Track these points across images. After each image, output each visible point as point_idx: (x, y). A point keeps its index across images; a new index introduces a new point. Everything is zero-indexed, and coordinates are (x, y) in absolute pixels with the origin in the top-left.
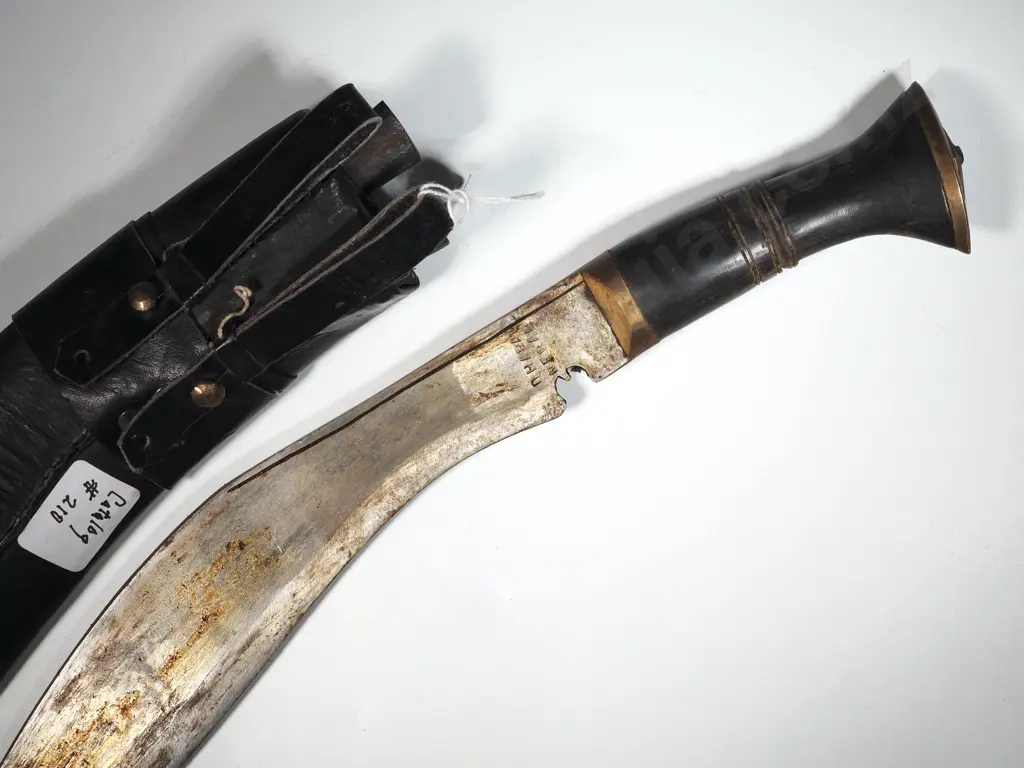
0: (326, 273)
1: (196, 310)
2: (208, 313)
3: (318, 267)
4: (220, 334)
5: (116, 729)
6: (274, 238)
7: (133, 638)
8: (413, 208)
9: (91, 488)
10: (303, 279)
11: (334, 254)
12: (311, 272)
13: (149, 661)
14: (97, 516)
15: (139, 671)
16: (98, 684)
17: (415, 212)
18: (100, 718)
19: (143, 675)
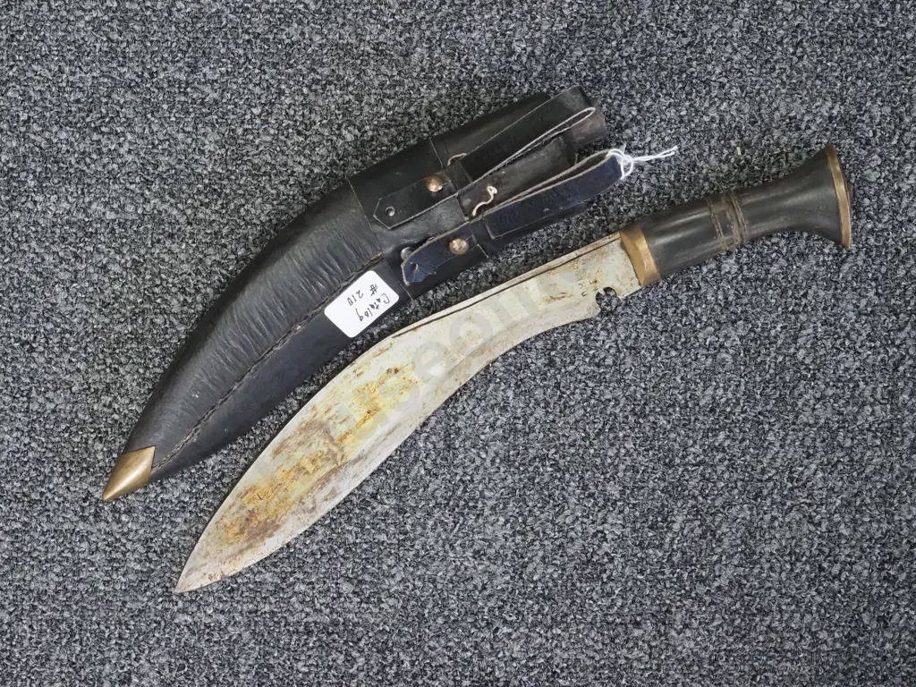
0: (544, 190)
1: (462, 198)
2: (469, 200)
3: (540, 185)
4: (474, 213)
5: (307, 473)
6: (517, 165)
7: (325, 419)
8: (603, 162)
9: (374, 289)
10: (530, 190)
11: (551, 180)
12: (535, 187)
13: (332, 434)
14: (372, 306)
15: (325, 439)
16: (300, 444)
17: (604, 165)
18: (298, 465)
19: (327, 441)
